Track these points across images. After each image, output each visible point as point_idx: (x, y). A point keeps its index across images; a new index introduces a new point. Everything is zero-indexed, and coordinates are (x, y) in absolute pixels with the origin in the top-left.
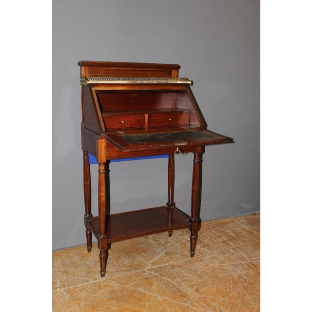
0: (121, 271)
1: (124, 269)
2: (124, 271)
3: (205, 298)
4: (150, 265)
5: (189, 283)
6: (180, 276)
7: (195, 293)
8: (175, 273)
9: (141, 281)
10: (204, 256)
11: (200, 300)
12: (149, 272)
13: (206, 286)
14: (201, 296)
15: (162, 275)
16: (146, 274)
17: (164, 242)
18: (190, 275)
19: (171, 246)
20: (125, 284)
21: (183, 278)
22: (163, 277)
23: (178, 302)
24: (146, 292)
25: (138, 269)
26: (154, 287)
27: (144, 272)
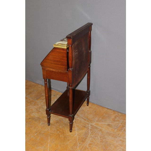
0: (83, 118)
1: (85, 118)
2: (84, 119)
3: (88, 149)
4: (94, 124)
5: (93, 140)
6: (95, 135)
7: (88, 144)
8: (97, 133)
9: (81, 126)
10: (119, 137)
11: (85, 147)
12: (90, 126)
13: (96, 146)
14: (87, 147)
15: (91, 130)
16: (87, 125)
17: (116, 120)
18: (99, 138)
19: (115, 123)
20: (75, 123)
21: (95, 137)
22: (90, 131)
23: (78, 141)
24: (76, 130)
25: (89, 122)
26: (81, 131)
27: (88, 124)
